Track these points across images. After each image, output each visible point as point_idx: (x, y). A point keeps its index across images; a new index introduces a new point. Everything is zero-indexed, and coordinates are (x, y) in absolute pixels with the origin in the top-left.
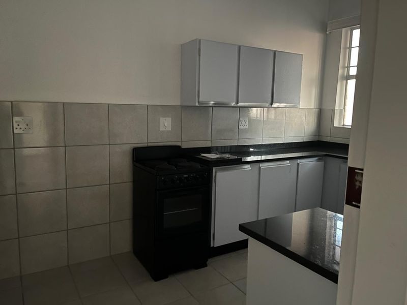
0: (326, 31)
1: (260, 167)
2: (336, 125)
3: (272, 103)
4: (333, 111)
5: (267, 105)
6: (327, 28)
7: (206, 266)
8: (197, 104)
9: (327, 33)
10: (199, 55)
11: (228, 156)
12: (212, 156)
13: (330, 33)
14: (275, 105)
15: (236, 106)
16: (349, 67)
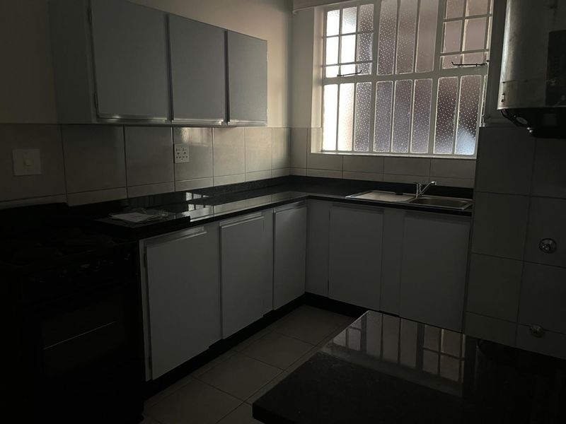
0: (292, 10)
1: (220, 228)
2: (313, 151)
3: (227, 120)
4: (308, 131)
5: (220, 122)
6: (292, 5)
7: (142, 419)
8: (94, 121)
9: (294, 12)
10: (90, 23)
11: (164, 215)
12: (135, 217)
13: (297, 12)
14: (232, 122)
15: (170, 123)
16: (324, 66)
